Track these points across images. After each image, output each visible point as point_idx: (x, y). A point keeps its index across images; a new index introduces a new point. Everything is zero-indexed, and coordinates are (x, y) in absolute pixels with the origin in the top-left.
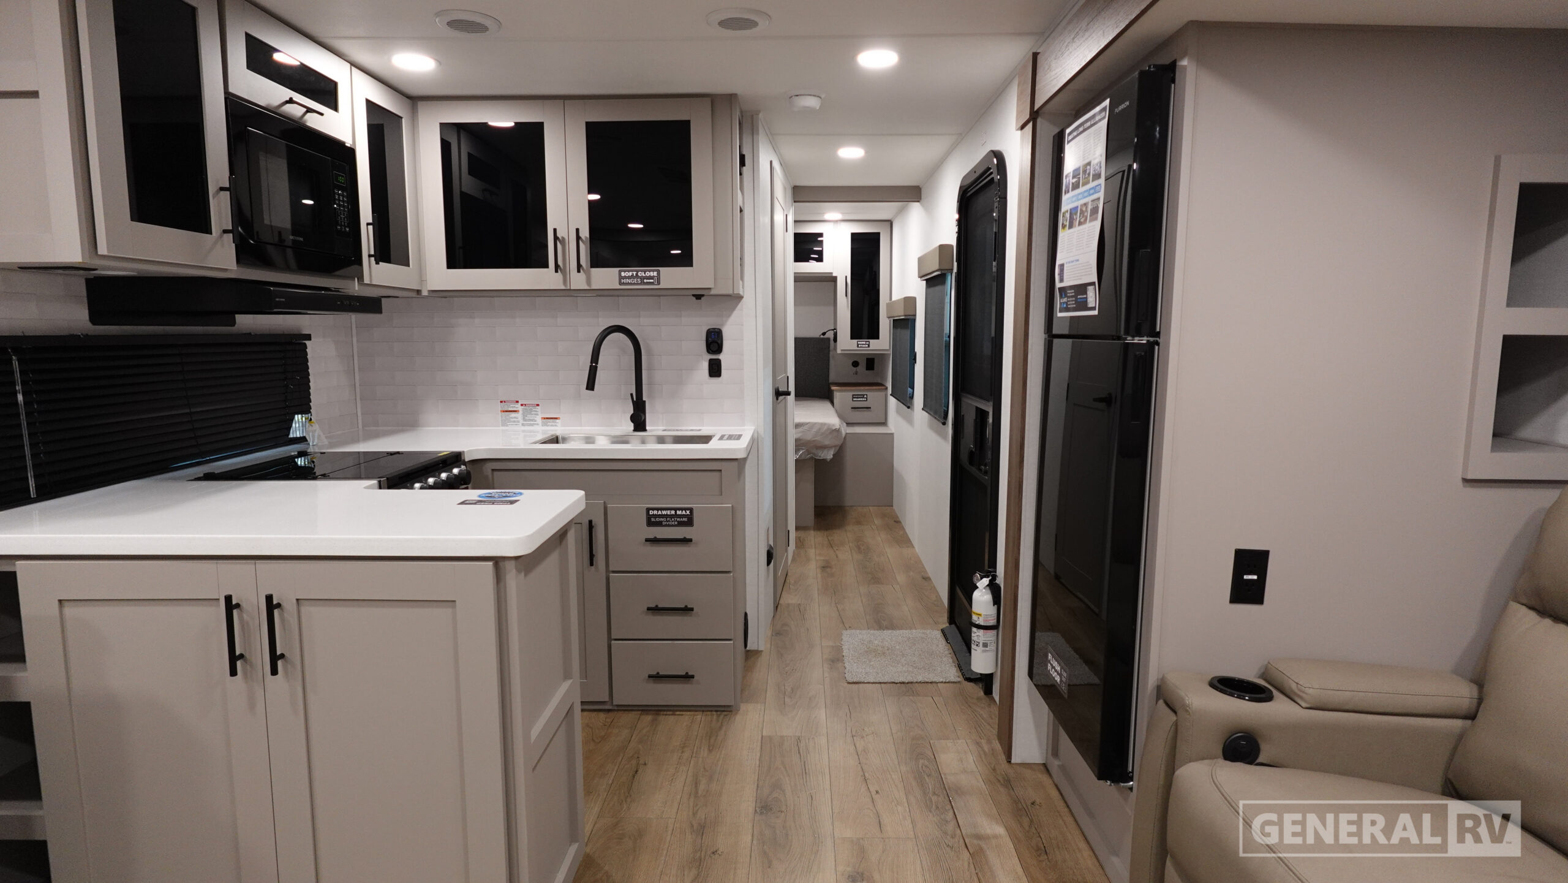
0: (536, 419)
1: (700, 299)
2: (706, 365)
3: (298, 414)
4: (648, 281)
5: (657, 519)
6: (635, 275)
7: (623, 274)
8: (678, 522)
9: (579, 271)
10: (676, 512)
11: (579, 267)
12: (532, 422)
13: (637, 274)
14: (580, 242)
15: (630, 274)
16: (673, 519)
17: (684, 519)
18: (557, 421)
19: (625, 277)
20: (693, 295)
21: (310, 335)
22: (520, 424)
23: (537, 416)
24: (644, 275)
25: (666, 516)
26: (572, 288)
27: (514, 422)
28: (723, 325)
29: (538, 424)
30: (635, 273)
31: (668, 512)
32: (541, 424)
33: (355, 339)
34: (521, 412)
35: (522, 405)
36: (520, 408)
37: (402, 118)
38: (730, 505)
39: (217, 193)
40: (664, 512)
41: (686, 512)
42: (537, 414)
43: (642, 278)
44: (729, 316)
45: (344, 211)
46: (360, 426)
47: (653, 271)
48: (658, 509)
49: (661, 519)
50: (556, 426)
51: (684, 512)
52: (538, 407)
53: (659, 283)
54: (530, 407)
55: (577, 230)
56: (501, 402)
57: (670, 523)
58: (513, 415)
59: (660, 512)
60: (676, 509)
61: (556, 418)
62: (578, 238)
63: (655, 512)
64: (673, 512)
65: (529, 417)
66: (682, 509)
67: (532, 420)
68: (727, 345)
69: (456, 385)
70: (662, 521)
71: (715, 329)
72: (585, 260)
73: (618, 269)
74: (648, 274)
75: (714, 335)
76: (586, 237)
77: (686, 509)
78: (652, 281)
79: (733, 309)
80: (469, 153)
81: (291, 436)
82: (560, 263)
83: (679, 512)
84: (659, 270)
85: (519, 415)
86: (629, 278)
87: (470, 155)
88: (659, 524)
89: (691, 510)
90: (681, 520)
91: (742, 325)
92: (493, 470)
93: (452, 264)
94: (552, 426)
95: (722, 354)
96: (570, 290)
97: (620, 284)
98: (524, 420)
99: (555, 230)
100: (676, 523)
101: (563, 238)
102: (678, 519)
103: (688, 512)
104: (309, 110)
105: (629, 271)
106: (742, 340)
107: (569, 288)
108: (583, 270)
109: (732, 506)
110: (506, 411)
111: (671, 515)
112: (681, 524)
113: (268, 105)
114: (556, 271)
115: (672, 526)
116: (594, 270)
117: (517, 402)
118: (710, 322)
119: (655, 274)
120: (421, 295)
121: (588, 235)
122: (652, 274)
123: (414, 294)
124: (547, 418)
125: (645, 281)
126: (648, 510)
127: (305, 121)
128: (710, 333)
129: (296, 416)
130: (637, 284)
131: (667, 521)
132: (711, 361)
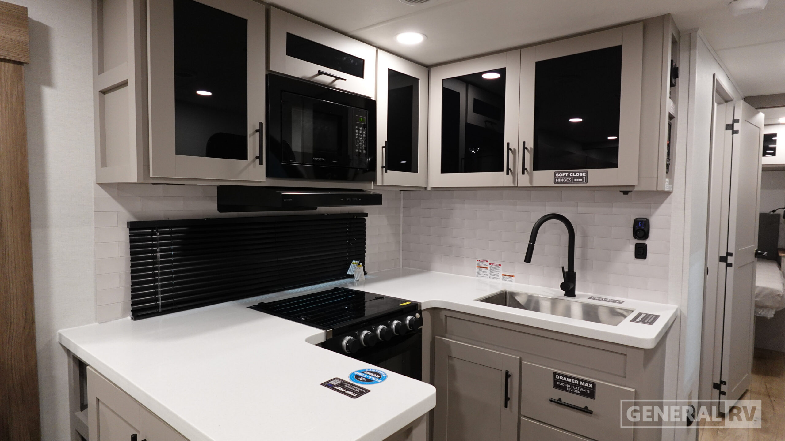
0: (498, 274)
1: (627, 194)
2: (632, 248)
3: (354, 260)
4: (578, 180)
5: (562, 384)
6: (567, 176)
7: (557, 175)
8: (581, 391)
9: (523, 173)
10: (579, 383)
11: (524, 169)
12: (496, 277)
13: (569, 175)
14: (526, 150)
15: (563, 174)
16: (576, 388)
17: (586, 391)
18: (513, 278)
19: (559, 177)
20: (621, 191)
21: (367, 213)
22: (488, 276)
23: (499, 273)
24: (574, 175)
25: (570, 383)
26: (518, 186)
27: (485, 275)
28: (651, 215)
29: (499, 279)
30: (567, 174)
31: (573, 381)
32: (501, 278)
33: (402, 215)
34: (489, 269)
35: (490, 264)
36: (489, 266)
37: (419, 79)
38: (633, 390)
39: (254, 133)
40: (569, 380)
41: (589, 385)
42: (499, 272)
43: (573, 178)
44: (657, 208)
45: (363, 140)
46: (401, 266)
47: (582, 172)
48: (564, 376)
49: (566, 385)
50: (511, 281)
51: (587, 385)
52: (500, 267)
53: (587, 182)
54: (496, 266)
55: (524, 143)
56: (477, 260)
57: (574, 391)
58: (484, 270)
59: (565, 379)
60: (580, 380)
61: (512, 276)
62: (524, 148)
63: (561, 378)
64: (577, 382)
65: (494, 273)
66: (585, 381)
67: (496, 275)
68: (653, 232)
69: (452, 247)
70: (567, 387)
71: (642, 218)
72: (529, 164)
73: (553, 172)
74: (578, 175)
75: (641, 223)
76: (531, 148)
77: (589, 382)
78: (581, 180)
79: (662, 202)
80: (474, 99)
81: (348, 273)
82: (511, 167)
83: (582, 383)
84: (587, 171)
85: (488, 271)
86: (562, 178)
87: (475, 100)
88: (564, 389)
89: (594, 384)
90: (584, 390)
91: (670, 216)
92: (446, 316)
93: (445, 170)
94: (509, 281)
95: (648, 239)
96: (517, 187)
97: (555, 182)
98: (491, 274)
99: (508, 144)
100: (579, 392)
101: (515, 149)
102: (581, 389)
103: (591, 386)
104: (337, 78)
105: (562, 173)
106: (670, 229)
107: (517, 186)
108: (527, 172)
109: (636, 391)
110: (480, 267)
111: (575, 384)
112: (583, 394)
113: (302, 77)
114: (508, 174)
115: (575, 393)
116: (536, 172)
117: (487, 261)
118: (638, 212)
119: (584, 174)
120: (427, 189)
121: (532, 146)
122: (581, 174)
123: (423, 189)
124: (506, 275)
125: (575, 180)
126: (555, 374)
127: (335, 85)
128: (637, 222)
129: (353, 261)
130: (569, 183)
131: (571, 388)
132: (637, 245)
